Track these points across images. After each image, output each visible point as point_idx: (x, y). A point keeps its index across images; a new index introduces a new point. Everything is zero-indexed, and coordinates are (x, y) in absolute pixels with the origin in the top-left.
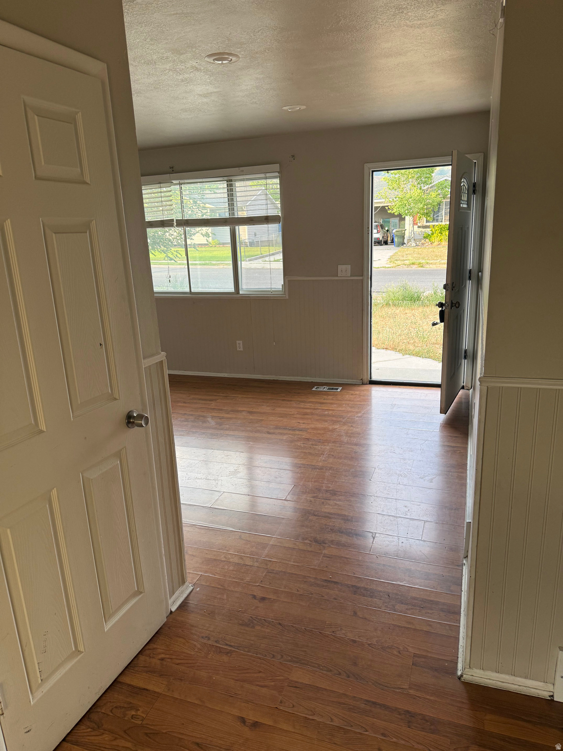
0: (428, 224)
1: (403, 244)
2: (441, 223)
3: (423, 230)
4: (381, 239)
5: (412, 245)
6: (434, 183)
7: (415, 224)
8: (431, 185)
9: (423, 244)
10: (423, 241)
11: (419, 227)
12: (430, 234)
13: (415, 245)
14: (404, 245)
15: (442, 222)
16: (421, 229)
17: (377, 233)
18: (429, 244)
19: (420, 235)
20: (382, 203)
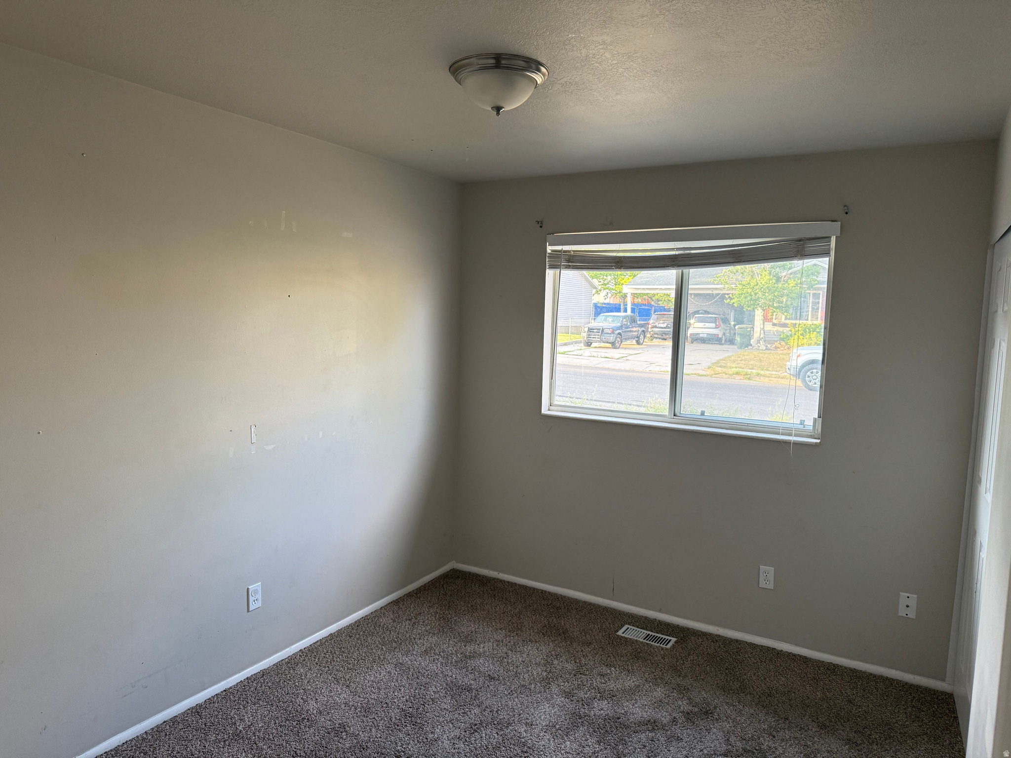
0: (787, 321)
1: (748, 345)
2: (805, 322)
3: (781, 329)
4: (720, 336)
5: (761, 348)
6: (795, 269)
7: (766, 319)
8: (790, 271)
9: (776, 348)
10: (777, 344)
11: (774, 325)
12: (789, 334)
13: (764, 348)
14: (750, 347)
15: (807, 320)
16: (776, 328)
17: (716, 328)
18: (786, 348)
19: (775, 335)
20: (720, 289)
